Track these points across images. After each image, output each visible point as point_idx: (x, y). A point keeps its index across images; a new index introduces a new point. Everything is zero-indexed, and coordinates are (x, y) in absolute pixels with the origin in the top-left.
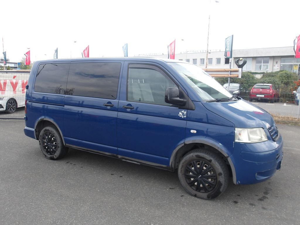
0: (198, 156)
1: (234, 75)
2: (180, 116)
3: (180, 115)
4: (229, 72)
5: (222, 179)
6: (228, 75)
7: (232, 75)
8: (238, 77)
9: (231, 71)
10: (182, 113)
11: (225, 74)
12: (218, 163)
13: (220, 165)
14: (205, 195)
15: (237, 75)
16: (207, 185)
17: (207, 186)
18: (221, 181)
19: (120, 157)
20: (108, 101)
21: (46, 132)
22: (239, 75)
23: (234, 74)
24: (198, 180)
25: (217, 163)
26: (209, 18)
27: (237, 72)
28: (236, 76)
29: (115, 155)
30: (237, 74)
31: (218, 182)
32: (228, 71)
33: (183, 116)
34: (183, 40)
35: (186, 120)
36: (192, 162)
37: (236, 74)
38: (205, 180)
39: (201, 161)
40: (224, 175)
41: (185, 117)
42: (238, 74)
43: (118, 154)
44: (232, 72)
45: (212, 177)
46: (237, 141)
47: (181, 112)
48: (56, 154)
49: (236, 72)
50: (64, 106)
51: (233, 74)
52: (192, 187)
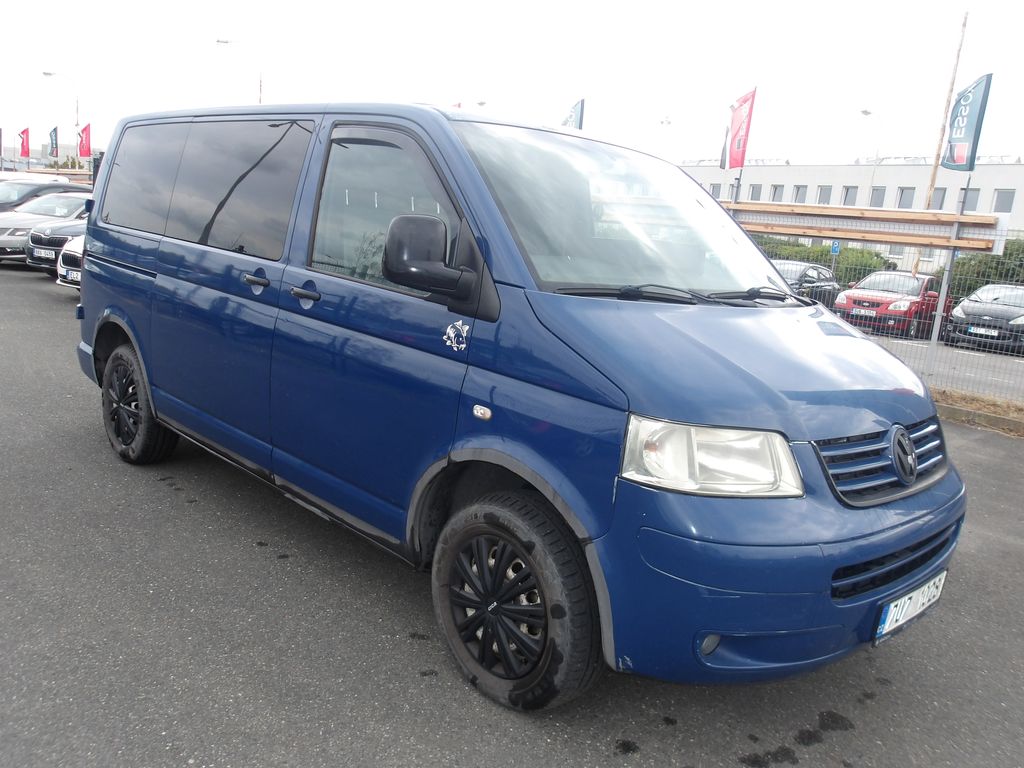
0: (491, 519)
1: (973, 240)
2: (448, 343)
3: (449, 338)
4: (956, 226)
5: (561, 633)
6: (950, 238)
7: (967, 239)
8: (989, 249)
9: (962, 225)
10: (456, 330)
11: (936, 234)
12: (555, 560)
13: (559, 571)
14: (503, 687)
15: (989, 241)
16: (513, 647)
17: (513, 652)
18: (558, 641)
19: (279, 481)
20: (257, 263)
21: (116, 363)
22: (996, 243)
23: (976, 237)
24: (484, 619)
25: (550, 560)
26: (964, 25)
27: (988, 231)
28: (982, 245)
29: (267, 472)
30: (987, 237)
31: (548, 643)
32: (949, 224)
33: (459, 343)
34: (866, 113)
35: (465, 363)
36: (474, 542)
37: (981, 237)
38: (506, 624)
39: (501, 543)
40: (572, 621)
41: (464, 346)
42: (992, 238)
43: (273, 472)
44: (966, 230)
45: (531, 616)
46: (630, 474)
47: (453, 327)
48: (133, 445)
49: (982, 231)
50: (154, 276)
51: (970, 236)
52: (469, 644)
